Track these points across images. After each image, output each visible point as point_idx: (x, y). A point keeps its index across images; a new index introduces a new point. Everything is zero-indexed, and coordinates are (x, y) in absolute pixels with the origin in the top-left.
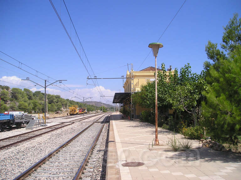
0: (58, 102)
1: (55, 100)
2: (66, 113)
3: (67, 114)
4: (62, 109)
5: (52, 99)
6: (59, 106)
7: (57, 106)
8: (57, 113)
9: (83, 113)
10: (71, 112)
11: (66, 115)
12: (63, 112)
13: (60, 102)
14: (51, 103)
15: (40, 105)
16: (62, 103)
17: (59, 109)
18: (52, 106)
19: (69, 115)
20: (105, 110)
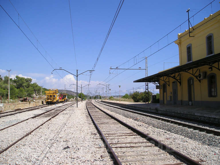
0: (29, 87)
1: (24, 84)
2: (41, 101)
3: (43, 102)
4: (34, 95)
5: (20, 82)
6: (30, 92)
7: (28, 91)
8: (25, 100)
9: (64, 100)
10: (48, 99)
11: (40, 104)
12: (36, 100)
13: (32, 86)
14: (19, 88)
15: (4, 89)
16: (33, 87)
17: (30, 95)
18: (21, 91)
19: (45, 103)
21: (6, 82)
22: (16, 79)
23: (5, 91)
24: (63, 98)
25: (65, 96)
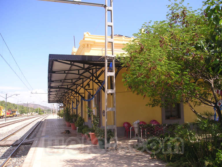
20: (41, 113)
24: (12, 114)
25: (15, 112)
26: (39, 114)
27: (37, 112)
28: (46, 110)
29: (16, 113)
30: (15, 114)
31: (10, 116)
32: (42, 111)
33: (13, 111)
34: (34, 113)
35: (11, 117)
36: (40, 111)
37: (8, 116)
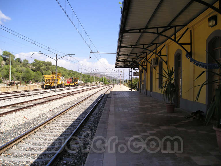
1: (42, 68)
2: (39, 85)
8: (12, 84)
9: (73, 84)
10: (47, 83)
11: (38, 88)
20: (106, 82)
21: (25, 65)
22: (34, 62)
23: (20, 74)
24: (74, 82)
25: (77, 80)
26: (104, 83)
27: (102, 82)
28: (111, 80)
29: (79, 82)
30: (76, 83)
31: (71, 84)
32: (107, 80)
33: (74, 80)
34: (98, 82)
35: (71, 86)
36: (105, 81)
37: (68, 85)
